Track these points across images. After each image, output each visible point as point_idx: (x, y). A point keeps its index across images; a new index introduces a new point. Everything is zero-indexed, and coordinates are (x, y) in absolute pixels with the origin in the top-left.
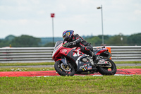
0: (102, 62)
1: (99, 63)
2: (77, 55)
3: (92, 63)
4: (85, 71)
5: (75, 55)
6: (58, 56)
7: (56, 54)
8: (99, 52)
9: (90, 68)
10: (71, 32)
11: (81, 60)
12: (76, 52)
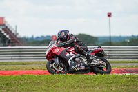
0: (96, 62)
1: (93, 63)
2: (70, 54)
3: (86, 63)
4: (78, 71)
5: (68, 55)
6: (51, 56)
7: (49, 54)
8: (94, 52)
9: (83, 68)
10: (66, 32)
11: (74, 59)
12: (69, 52)
